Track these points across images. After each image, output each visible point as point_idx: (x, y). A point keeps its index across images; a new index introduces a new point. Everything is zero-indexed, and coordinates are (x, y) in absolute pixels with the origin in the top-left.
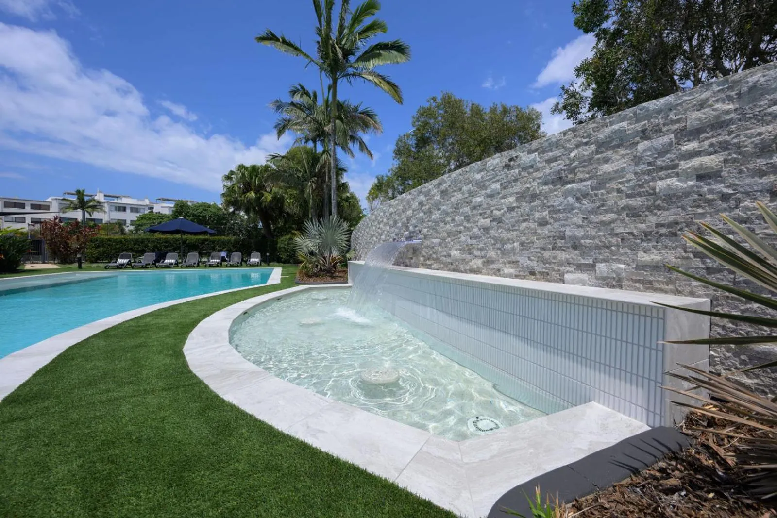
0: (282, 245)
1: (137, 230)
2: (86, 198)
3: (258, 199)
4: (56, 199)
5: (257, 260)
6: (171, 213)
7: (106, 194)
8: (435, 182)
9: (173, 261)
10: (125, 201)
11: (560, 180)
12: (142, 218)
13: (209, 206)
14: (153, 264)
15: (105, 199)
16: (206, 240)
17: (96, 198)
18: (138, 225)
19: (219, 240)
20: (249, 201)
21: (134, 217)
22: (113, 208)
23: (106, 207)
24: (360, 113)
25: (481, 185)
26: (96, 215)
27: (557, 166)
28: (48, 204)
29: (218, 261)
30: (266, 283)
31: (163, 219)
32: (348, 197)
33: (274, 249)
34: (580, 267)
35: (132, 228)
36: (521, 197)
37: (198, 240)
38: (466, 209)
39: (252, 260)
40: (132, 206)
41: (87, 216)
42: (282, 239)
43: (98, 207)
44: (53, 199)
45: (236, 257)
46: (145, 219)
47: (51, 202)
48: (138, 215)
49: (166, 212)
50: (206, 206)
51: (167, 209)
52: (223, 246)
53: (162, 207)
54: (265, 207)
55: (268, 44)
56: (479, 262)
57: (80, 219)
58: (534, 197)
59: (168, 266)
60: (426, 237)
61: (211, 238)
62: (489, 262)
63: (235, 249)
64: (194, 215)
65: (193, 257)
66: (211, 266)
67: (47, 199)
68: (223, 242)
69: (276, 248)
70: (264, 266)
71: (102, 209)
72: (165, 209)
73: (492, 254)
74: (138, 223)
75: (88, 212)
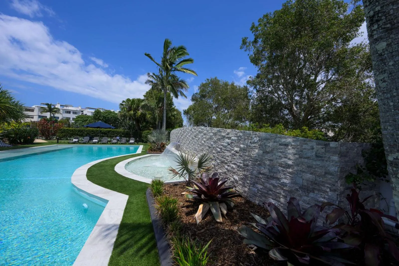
0: (144, 135)
1: (76, 123)
2: (52, 107)
3: (135, 114)
4: (38, 107)
5: (133, 141)
6: (92, 115)
7: (61, 105)
9: (97, 141)
10: (70, 108)
12: (78, 117)
13: (111, 112)
14: (88, 142)
15: (61, 107)
16: (110, 131)
17: (56, 107)
18: (76, 120)
19: (116, 131)
20: (130, 115)
21: (74, 116)
22: (64, 112)
23: (61, 111)
24: (179, 81)
26: (56, 115)
28: (33, 109)
29: (116, 141)
30: (136, 153)
31: (88, 118)
32: (175, 114)
33: (140, 136)
35: (73, 122)
37: (107, 130)
39: (131, 141)
40: (74, 111)
41: (52, 115)
42: (144, 132)
43: (57, 111)
44: (36, 107)
45: (124, 140)
46: (80, 118)
47: (35, 108)
48: (76, 115)
49: (90, 114)
50: (110, 112)
51: (90, 113)
52: (118, 134)
53: (88, 112)
54: (137, 118)
57: (48, 117)
59: (94, 143)
61: (112, 130)
63: (123, 135)
64: (104, 117)
65: (105, 139)
66: (113, 144)
67: (33, 106)
68: (118, 132)
69: (142, 136)
70: (136, 144)
71: (59, 112)
72: (89, 113)
74: (76, 119)
75: (53, 114)
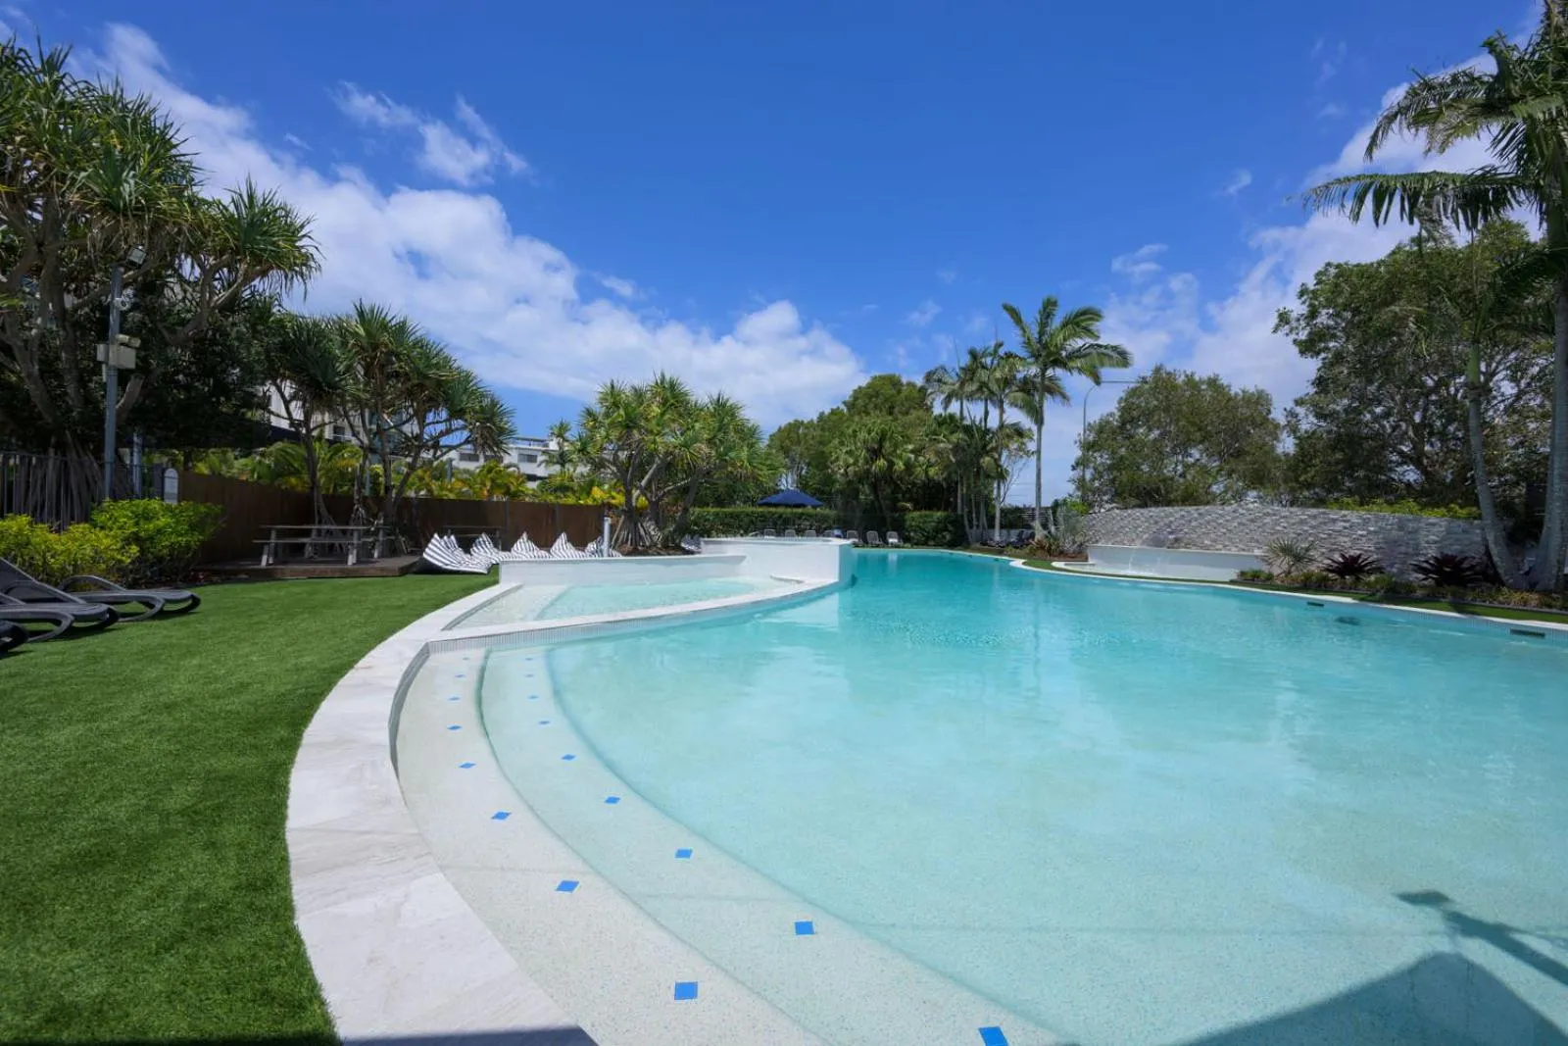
5: (896, 541)
8: (1195, 507)
11: (1252, 521)
25: (1222, 516)
27: (1253, 516)
34: (1259, 548)
36: (1239, 524)
38: (1215, 524)
55: (1006, 315)
56: (1221, 546)
58: (1244, 525)
60: (1186, 533)
62: (1225, 546)
73: (1227, 543)
